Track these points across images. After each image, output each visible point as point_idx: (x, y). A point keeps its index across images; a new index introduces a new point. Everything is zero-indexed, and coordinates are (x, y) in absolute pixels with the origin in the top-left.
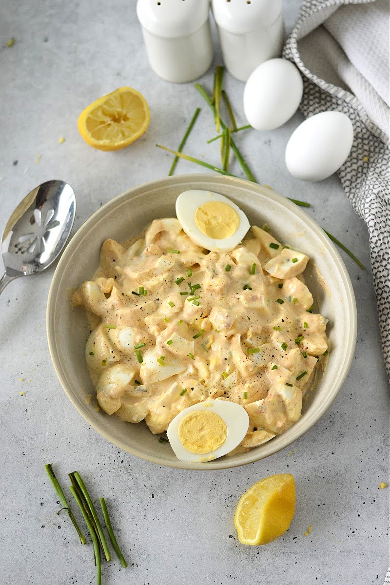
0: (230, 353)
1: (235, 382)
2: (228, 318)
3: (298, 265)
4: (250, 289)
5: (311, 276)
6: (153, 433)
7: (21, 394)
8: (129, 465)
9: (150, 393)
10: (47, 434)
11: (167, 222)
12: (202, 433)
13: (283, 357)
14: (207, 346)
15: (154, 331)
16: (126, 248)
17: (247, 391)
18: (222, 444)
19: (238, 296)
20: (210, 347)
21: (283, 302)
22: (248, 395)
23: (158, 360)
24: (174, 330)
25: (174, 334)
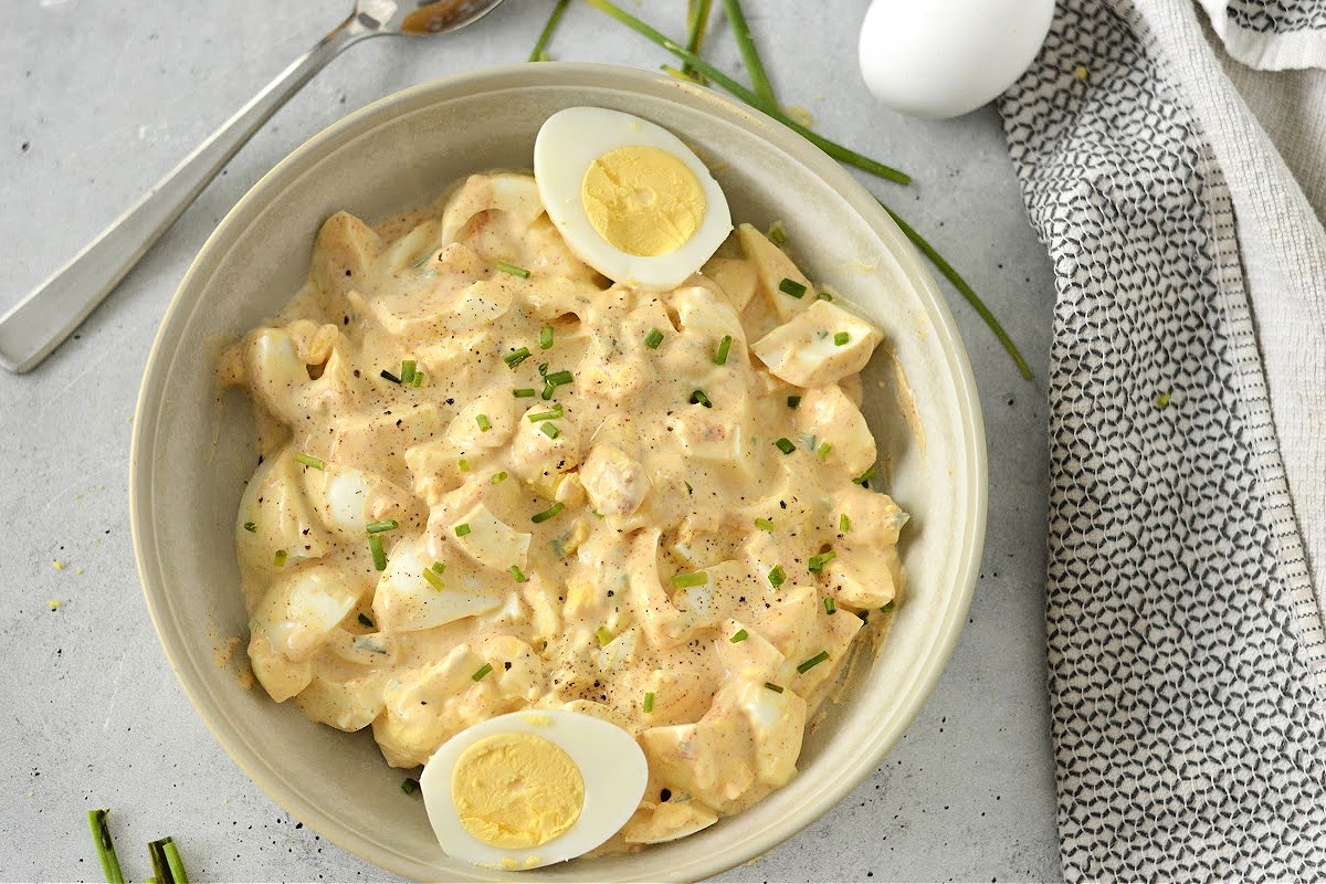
0: (626, 579)
1: (629, 659)
2: (632, 485)
3: (850, 352)
4: (707, 404)
5: (882, 384)
6: (390, 764)
7: (51, 604)
8: (317, 838)
9: (393, 659)
10: (106, 725)
11: (506, 186)
12: (514, 794)
13: (768, 606)
14: (568, 548)
15: (426, 491)
16: (389, 240)
17: (655, 692)
18: (566, 830)
19: (669, 421)
20: (575, 552)
21: (793, 449)
22: (656, 702)
23: (427, 574)
24: (479, 497)
25: (480, 506)
